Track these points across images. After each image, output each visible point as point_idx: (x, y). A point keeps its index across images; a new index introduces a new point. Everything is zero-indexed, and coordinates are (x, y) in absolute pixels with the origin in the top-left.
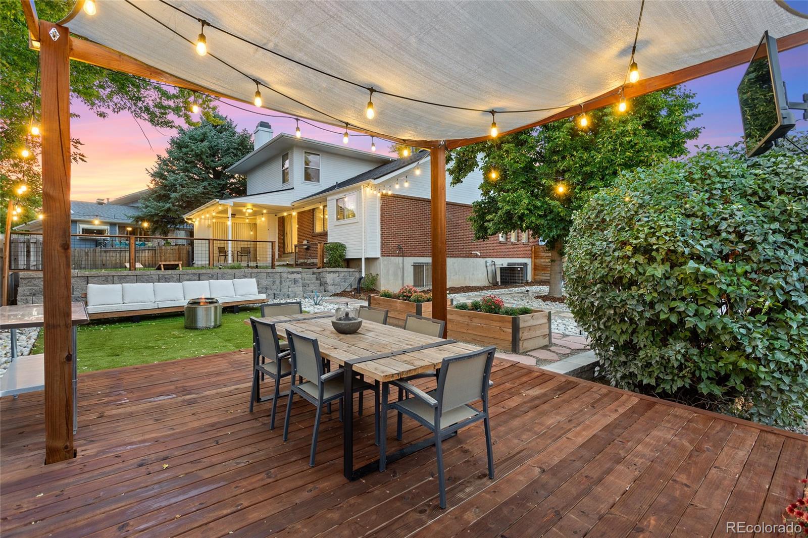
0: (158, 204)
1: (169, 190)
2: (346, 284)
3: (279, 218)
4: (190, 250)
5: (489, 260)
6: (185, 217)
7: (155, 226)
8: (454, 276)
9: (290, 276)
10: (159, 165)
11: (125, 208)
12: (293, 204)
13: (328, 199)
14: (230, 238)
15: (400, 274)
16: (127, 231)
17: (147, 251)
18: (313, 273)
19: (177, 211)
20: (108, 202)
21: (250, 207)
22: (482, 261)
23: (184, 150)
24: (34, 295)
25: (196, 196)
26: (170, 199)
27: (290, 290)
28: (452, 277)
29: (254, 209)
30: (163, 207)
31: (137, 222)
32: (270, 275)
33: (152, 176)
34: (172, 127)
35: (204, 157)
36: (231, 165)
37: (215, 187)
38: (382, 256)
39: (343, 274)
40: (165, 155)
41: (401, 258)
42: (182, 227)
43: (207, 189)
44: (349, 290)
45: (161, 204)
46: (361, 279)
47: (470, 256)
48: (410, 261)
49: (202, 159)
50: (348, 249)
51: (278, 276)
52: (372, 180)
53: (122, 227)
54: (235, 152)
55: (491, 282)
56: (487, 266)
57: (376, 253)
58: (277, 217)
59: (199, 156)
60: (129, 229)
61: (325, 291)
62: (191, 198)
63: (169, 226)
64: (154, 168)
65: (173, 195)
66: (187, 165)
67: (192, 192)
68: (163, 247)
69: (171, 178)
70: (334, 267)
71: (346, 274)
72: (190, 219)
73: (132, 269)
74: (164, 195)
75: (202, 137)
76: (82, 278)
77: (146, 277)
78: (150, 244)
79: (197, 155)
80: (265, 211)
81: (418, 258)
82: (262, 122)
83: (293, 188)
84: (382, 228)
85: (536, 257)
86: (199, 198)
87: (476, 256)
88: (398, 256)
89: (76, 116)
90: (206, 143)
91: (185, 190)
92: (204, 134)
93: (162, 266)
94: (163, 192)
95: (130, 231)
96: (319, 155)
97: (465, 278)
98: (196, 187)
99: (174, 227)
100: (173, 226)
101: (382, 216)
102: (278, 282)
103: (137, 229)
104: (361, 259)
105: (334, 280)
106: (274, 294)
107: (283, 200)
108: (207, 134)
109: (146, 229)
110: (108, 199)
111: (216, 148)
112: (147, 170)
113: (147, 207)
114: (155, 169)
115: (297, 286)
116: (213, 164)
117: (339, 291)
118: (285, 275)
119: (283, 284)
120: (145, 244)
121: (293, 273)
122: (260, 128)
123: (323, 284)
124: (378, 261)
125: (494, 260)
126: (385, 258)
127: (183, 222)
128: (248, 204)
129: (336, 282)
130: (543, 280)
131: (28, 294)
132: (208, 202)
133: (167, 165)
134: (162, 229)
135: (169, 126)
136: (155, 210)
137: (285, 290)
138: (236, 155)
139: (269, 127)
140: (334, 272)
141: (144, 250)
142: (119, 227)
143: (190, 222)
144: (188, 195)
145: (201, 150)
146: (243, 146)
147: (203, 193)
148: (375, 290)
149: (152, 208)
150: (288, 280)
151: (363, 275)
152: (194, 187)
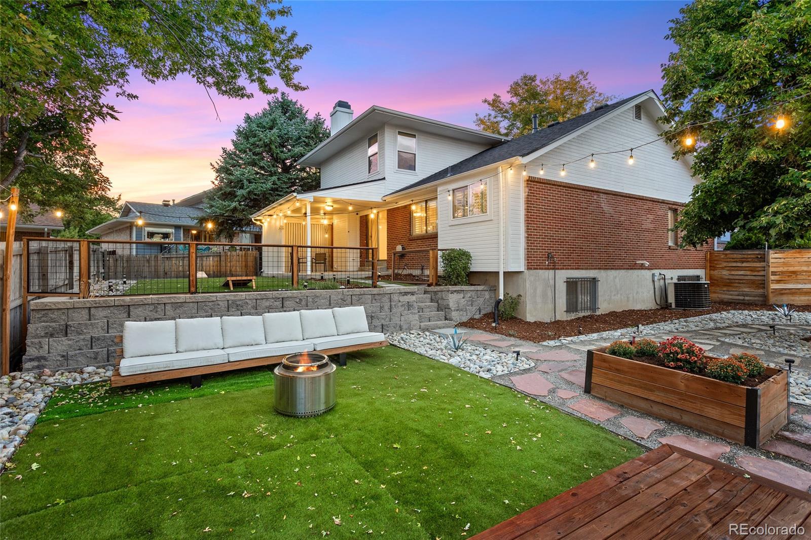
0: (224, 203)
1: (235, 187)
2: (474, 309)
3: (361, 217)
4: (258, 256)
5: (657, 272)
6: (253, 217)
7: (220, 228)
8: (614, 295)
9: (403, 299)
10: (224, 158)
11: (190, 209)
12: (384, 199)
13: (439, 189)
14: (309, 244)
15: (550, 294)
16: (192, 234)
17: (211, 258)
18: (426, 292)
19: (243, 210)
20: (174, 204)
21: (331, 204)
22: (647, 274)
23: (252, 140)
24: (52, 335)
25: (264, 194)
26: (236, 197)
27: (403, 318)
28: (613, 297)
29: (335, 206)
30: (229, 206)
31: (201, 224)
32: (377, 297)
33: (218, 171)
34: (243, 96)
35: (273, 147)
36: (303, 156)
37: (285, 182)
38: (529, 269)
39: (469, 295)
40: (230, 147)
41: (552, 272)
42: (248, 229)
43: (277, 185)
44: (477, 316)
45: (226, 203)
46: (498, 302)
47: (634, 267)
48: (563, 275)
49: (270, 149)
50: (473, 258)
51: (386, 299)
52: (520, 158)
53: (187, 230)
54: (307, 140)
55: (658, 303)
56: (653, 281)
57: (519, 265)
58: (358, 217)
59: (267, 146)
60: (194, 232)
61: (446, 319)
62: (258, 196)
63: (235, 229)
64: (219, 162)
65: (240, 192)
66: (254, 157)
67: (260, 188)
68: (229, 253)
69: (237, 173)
70: (455, 284)
71: (473, 293)
72: (260, 220)
73: (193, 289)
74: (230, 193)
75: (270, 124)
76: (122, 308)
77: (210, 304)
78: (215, 249)
79: (266, 145)
80: (350, 208)
81: (572, 271)
82: (340, 101)
83: (384, 179)
84: (528, 229)
85: (712, 268)
86: (267, 196)
87: (642, 267)
88: (548, 269)
89: (134, 97)
90: (275, 130)
91: (253, 186)
92: (274, 121)
93: (231, 284)
94: (228, 190)
95: (195, 234)
96: (414, 136)
97: (628, 298)
98: (264, 183)
99: (240, 230)
100: (238, 229)
101: (528, 210)
102: (386, 307)
103: (201, 231)
104: (498, 273)
105: (458, 303)
106: (382, 325)
107: (372, 193)
108: (276, 121)
109: (211, 232)
110: (174, 200)
111: (287, 136)
112: (211, 164)
113: (212, 206)
114: (220, 164)
115: (412, 313)
116: (283, 156)
117: (465, 319)
118: (395, 297)
119: (394, 310)
120: (209, 249)
121: (406, 294)
122: (338, 108)
123: (443, 308)
124: (520, 276)
125: (663, 272)
126: (532, 271)
127: (250, 223)
128: (328, 199)
129: (461, 307)
130: (725, 300)
131: (43, 334)
132: (277, 200)
133: (232, 159)
134: (228, 232)
135: (239, 95)
136: (220, 209)
137: (396, 320)
138: (307, 145)
139: (348, 107)
140: (457, 292)
141: (208, 256)
142: (184, 230)
143: (258, 223)
144: (256, 192)
145: (270, 138)
146: (316, 133)
147: (272, 189)
148: (516, 318)
149: (217, 208)
150: (400, 304)
151: (501, 297)
152: (262, 183)
